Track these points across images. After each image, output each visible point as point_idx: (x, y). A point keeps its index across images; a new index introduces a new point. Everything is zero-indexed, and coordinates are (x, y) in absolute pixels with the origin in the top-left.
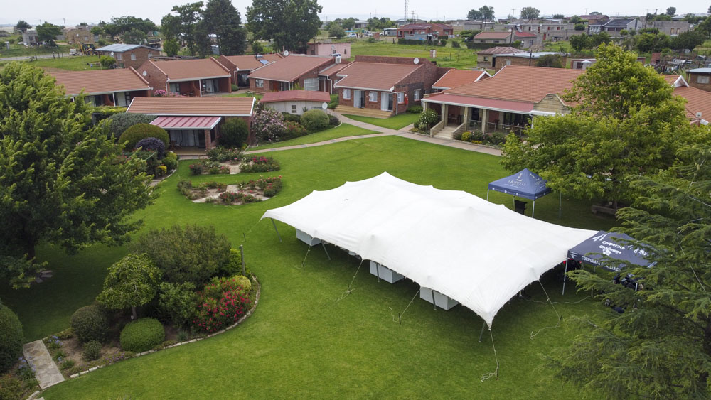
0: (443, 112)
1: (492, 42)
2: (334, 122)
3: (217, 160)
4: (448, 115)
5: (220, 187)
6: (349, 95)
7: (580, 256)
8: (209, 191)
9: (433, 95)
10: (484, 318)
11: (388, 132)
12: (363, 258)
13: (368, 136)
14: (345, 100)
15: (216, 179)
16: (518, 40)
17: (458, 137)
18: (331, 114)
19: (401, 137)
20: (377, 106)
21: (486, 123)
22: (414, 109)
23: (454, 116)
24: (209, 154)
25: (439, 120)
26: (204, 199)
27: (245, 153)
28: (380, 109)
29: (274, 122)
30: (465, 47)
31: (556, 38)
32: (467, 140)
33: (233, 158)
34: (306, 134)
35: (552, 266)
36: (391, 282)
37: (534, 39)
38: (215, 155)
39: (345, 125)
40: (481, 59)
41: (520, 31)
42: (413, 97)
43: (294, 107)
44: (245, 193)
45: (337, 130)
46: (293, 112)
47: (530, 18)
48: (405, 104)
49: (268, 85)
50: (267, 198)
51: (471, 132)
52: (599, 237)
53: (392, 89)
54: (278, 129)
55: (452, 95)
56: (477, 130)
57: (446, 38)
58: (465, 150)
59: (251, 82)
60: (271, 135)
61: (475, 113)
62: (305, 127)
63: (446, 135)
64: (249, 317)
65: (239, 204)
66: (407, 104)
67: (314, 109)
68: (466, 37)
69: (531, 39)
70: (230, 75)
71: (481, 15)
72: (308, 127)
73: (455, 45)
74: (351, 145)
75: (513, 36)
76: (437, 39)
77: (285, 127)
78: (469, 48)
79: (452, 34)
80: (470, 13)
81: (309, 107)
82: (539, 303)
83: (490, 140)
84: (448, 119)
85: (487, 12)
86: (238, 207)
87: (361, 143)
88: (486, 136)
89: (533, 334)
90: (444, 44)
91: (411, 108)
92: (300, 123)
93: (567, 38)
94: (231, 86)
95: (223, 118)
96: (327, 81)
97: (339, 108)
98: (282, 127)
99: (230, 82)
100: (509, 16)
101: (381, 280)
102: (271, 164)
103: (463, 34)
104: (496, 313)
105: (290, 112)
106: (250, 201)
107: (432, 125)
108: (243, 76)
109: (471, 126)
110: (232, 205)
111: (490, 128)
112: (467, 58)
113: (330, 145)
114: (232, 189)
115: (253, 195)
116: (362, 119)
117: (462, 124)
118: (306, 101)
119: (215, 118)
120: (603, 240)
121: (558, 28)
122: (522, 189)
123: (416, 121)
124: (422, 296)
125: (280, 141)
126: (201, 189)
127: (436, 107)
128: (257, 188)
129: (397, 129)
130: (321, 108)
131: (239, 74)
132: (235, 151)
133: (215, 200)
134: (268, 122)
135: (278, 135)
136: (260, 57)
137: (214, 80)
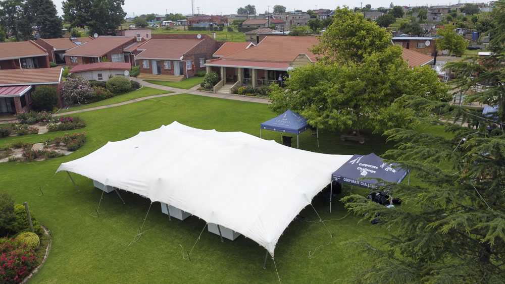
0: (222, 73)
1: (256, 27)
2: (136, 86)
3: (26, 123)
4: (226, 76)
5: (25, 146)
6: (148, 66)
7: (342, 178)
8: (14, 150)
9: (214, 61)
10: (267, 248)
11: (179, 91)
12: (153, 200)
13: (164, 95)
14: (146, 69)
15: (23, 140)
16: (273, 25)
17: (235, 92)
18: (134, 80)
19: (191, 95)
20: (171, 72)
21: (255, 79)
22: (201, 73)
23: (231, 76)
24: (19, 118)
25: (220, 79)
26: (7, 158)
27: (54, 115)
28: (173, 74)
29: (81, 87)
30: (237, 31)
31: (298, 23)
32: (242, 94)
33: (42, 120)
34: (112, 96)
35: (320, 189)
36: (182, 219)
37: (284, 24)
38: (25, 118)
39: (145, 88)
40: (248, 38)
41: (274, 19)
42: (199, 64)
43: (100, 75)
44: (49, 150)
45: (138, 92)
46: (99, 79)
47: (280, 12)
48: (193, 70)
49: (81, 61)
50: (70, 153)
51: (244, 88)
52: (355, 160)
53: (181, 58)
54: (85, 93)
55: (228, 60)
56: (249, 86)
57: (223, 25)
58: (241, 101)
59: (66, 59)
60: (79, 99)
61: (246, 72)
62: (110, 90)
63: (225, 91)
64: (35, 275)
65: (43, 160)
66: (195, 70)
67: (117, 76)
68: (237, 24)
69: (282, 24)
70: (47, 54)
71: (246, 11)
72: (113, 90)
73: (230, 30)
74: (149, 103)
75: (270, 22)
76: (216, 26)
77: (92, 91)
78: (240, 32)
79: (227, 23)
80: (239, 10)
81: (114, 74)
82: (312, 223)
83: (259, 92)
84: (227, 79)
85: (251, 9)
86: (41, 163)
87: (158, 101)
88: (256, 90)
89: (311, 254)
90: (221, 29)
91: (197, 72)
92: (106, 88)
93: (306, 24)
94: (49, 63)
95: (34, 86)
96: (130, 56)
97: (141, 75)
98: (89, 91)
99: (48, 59)
100: (266, 12)
101: (172, 218)
102: (77, 123)
103: (235, 23)
104: (277, 241)
105: (97, 80)
106: (53, 156)
107: (215, 83)
108: (60, 55)
109: (244, 83)
110: (35, 162)
111: (259, 83)
112: (238, 38)
113: (131, 104)
114: (38, 147)
115: (57, 151)
116: (158, 83)
117: (237, 82)
118: (110, 69)
119: (26, 87)
120: (359, 163)
121: (299, 17)
122: (287, 126)
123: (202, 82)
124: (210, 230)
125: (88, 103)
126: (5, 149)
127: (216, 70)
128: (62, 144)
129: (188, 89)
130: (124, 75)
131: (57, 54)
132: (43, 114)
133: (18, 159)
134: (76, 87)
135: (87, 99)
136: (75, 40)
137: (33, 58)
